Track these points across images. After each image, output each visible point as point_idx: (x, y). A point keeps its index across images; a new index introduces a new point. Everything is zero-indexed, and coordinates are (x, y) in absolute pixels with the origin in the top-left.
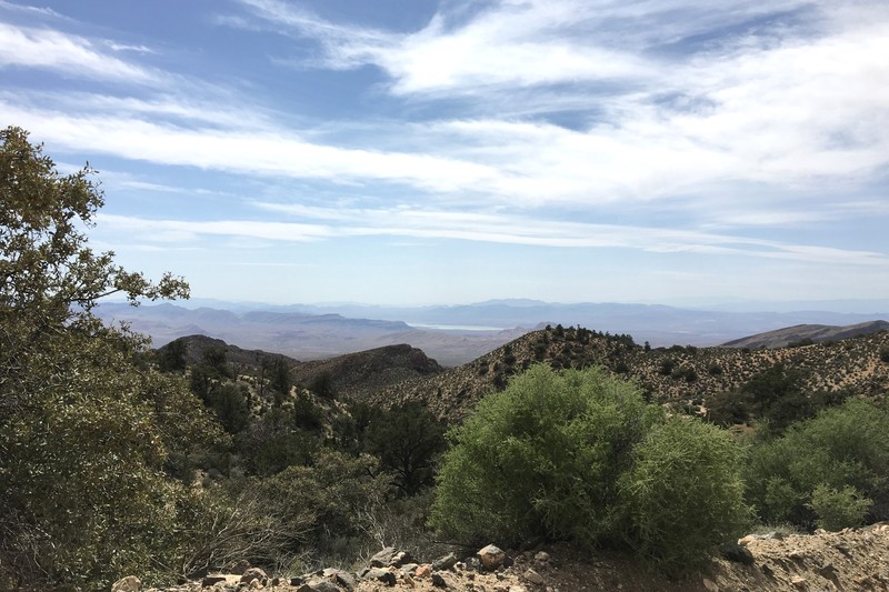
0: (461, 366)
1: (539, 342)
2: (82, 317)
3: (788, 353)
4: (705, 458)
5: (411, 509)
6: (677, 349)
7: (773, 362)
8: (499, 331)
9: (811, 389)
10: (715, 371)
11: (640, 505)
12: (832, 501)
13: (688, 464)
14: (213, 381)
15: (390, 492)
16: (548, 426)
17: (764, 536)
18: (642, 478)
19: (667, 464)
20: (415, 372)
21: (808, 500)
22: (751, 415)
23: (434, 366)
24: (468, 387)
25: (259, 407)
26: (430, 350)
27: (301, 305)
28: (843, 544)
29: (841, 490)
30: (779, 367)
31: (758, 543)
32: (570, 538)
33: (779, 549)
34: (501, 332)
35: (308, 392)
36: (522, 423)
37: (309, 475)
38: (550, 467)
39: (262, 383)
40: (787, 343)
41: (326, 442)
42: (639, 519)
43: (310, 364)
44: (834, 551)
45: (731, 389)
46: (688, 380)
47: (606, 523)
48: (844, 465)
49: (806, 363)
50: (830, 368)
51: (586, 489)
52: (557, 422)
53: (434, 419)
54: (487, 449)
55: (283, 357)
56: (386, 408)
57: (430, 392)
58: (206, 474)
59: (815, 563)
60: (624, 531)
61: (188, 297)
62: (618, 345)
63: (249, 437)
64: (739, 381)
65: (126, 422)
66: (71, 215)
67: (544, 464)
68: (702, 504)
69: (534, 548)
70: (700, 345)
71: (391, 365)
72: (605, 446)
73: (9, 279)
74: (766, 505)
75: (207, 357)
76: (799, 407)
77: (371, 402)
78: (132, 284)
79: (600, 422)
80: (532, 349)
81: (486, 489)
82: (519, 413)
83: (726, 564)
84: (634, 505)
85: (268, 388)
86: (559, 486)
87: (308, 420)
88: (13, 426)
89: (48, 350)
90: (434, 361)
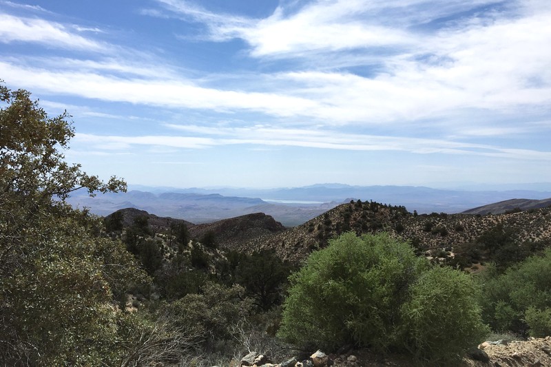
0: (297, 226)
1: (347, 211)
2: (59, 204)
3: (505, 217)
4: (456, 294)
5: (265, 320)
6: (434, 215)
7: (496, 223)
8: (321, 204)
9: (521, 241)
10: (459, 229)
11: (415, 325)
12: (538, 317)
13: (445, 297)
14: (140, 237)
15: (253, 309)
16: (355, 273)
17: (495, 342)
18: (416, 307)
19: (432, 297)
20: (267, 231)
21: (522, 317)
22: (483, 257)
23: (280, 226)
24: (301, 240)
25: (169, 254)
26: (277, 216)
27: (195, 188)
28: (546, 347)
29: (543, 310)
30: (500, 227)
31: (491, 347)
32: (370, 346)
33: (505, 352)
34: (322, 204)
35: (199, 244)
36: (338, 271)
37: (200, 300)
38: (356, 300)
39: (170, 238)
40: (504, 211)
41: (211, 277)
42: (415, 334)
43: (201, 226)
44: (541, 352)
45: (470, 241)
46: (442, 235)
47: (393, 336)
48: (545, 293)
49: (517, 224)
50: (533, 227)
51: (379, 314)
52: (361, 271)
53: (280, 261)
54: (316, 287)
55: (184, 221)
56: (249, 254)
57: (277, 244)
58: (135, 298)
59: (529, 360)
60: (405, 341)
61: (126, 191)
62: (397, 213)
63: (162, 273)
64: (475, 235)
65: (86, 274)
66: (55, 143)
67: (352, 299)
68: (455, 323)
69: (346, 353)
70: (449, 212)
71: (253, 226)
72: (391, 286)
73: (15, 182)
74: (495, 319)
75: (136, 222)
76: (513, 253)
77: (240, 250)
78: (91, 184)
79: (388, 270)
80: (342, 216)
81: (315, 314)
82: (336, 264)
83: (471, 362)
84: (411, 324)
85: (174, 241)
86: (363, 312)
87: (199, 262)
88: (15, 277)
89: (38, 225)
90: (280, 223)
